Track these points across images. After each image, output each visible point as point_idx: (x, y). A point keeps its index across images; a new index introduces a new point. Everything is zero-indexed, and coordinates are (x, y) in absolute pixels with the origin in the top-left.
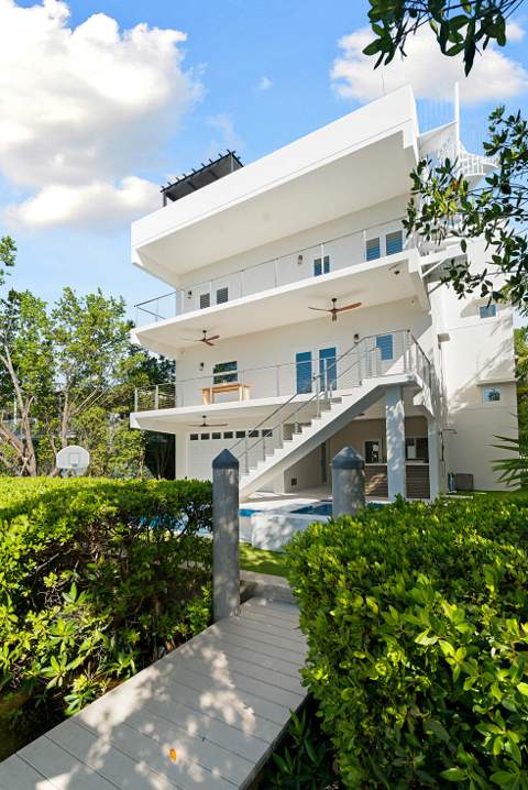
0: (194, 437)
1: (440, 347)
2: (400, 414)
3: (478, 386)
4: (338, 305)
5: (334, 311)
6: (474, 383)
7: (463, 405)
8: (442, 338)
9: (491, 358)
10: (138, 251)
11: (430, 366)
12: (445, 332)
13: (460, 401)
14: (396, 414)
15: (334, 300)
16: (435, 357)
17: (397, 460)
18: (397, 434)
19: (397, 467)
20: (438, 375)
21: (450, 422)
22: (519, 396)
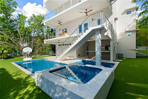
0: (59, 45)
1: (115, 22)
2: (100, 38)
3: (125, 32)
4: (87, 11)
5: (86, 13)
6: (124, 31)
7: (121, 37)
8: (116, 19)
9: (130, 24)
10: (45, 4)
11: (112, 25)
12: (116, 17)
13: (120, 36)
14: (98, 38)
15: (86, 10)
16: (113, 24)
17: (98, 51)
18: (99, 44)
19: (98, 53)
20: (114, 29)
21: (117, 41)
22: (137, 35)
